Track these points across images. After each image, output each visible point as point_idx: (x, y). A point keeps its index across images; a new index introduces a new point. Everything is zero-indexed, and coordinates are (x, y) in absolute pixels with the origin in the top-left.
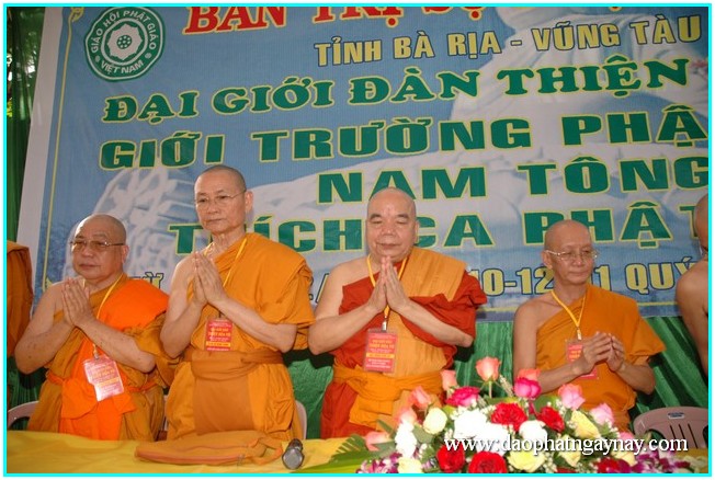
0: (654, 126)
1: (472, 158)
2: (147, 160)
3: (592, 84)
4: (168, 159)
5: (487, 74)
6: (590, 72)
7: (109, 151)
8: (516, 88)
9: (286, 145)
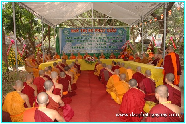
0: (103, 41)
1: (91, 43)
2: (69, 42)
3: (99, 38)
4: (71, 42)
5: (93, 37)
6: (99, 37)
7: (66, 41)
8: (94, 38)
9: (79, 41)
